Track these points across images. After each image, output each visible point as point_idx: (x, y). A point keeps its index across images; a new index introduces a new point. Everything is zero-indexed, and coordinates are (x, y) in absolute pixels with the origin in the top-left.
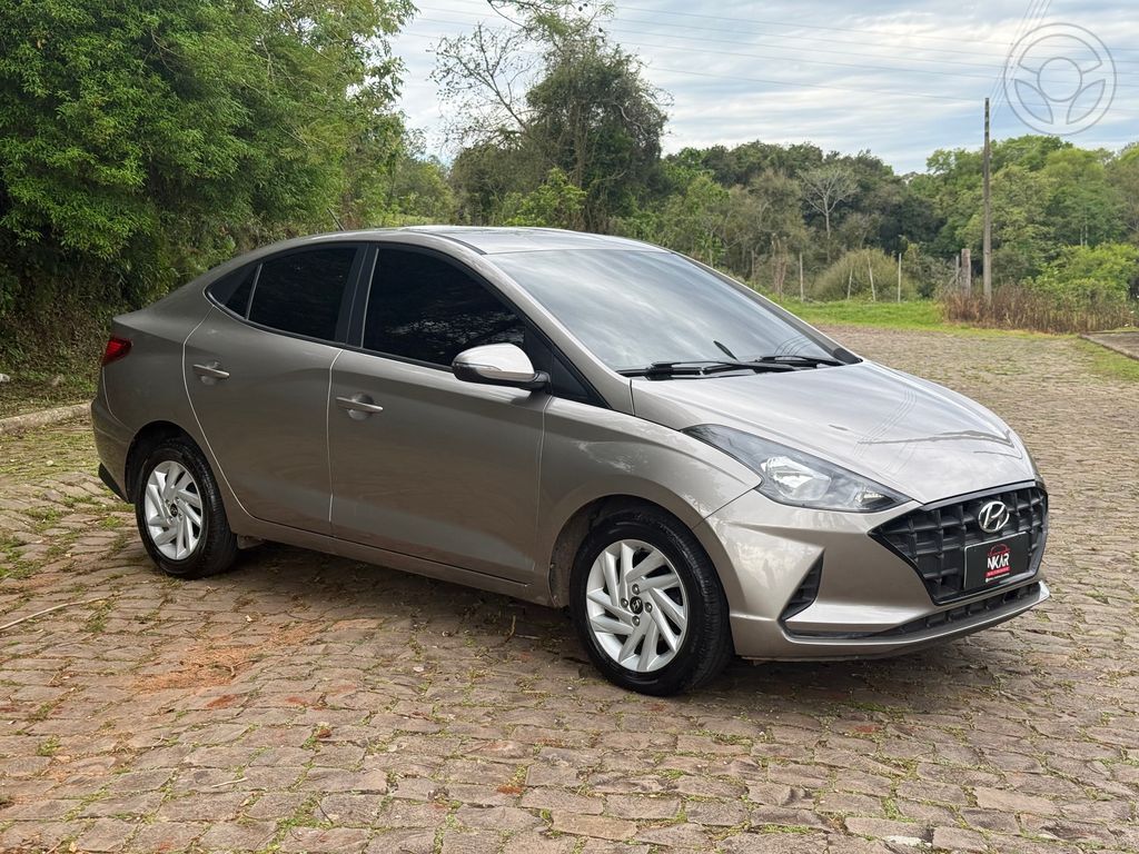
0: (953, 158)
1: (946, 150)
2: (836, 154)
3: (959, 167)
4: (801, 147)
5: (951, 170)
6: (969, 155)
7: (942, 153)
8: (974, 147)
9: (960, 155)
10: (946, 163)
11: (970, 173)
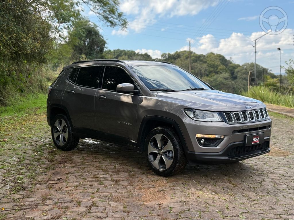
0: (167, 55)
1: (165, 53)
2: (139, 53)
3: (169, 57)
4: (130, 51)
5: (166, 58)
6: (171, 54)
7: (164, 54)
8: (172, 53)
9: (169, 54)
10: (165, 56)
11: (171, 59)
